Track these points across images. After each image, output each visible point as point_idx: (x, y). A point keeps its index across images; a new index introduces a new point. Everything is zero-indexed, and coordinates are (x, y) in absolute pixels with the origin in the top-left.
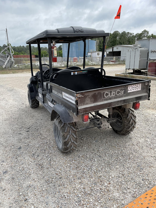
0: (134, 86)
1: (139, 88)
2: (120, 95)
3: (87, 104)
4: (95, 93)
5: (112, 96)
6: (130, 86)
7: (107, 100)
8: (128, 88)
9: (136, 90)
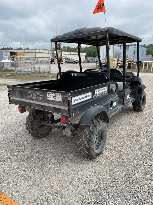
0: (53, 94)
1: (59, 98)
2: (40, 99)
3: (17, 97)
4: (21, 90)
5: (33, 97)
6: (49, 93)
7: (29, 99)
8: (48, 95)
9: (56, 100)
